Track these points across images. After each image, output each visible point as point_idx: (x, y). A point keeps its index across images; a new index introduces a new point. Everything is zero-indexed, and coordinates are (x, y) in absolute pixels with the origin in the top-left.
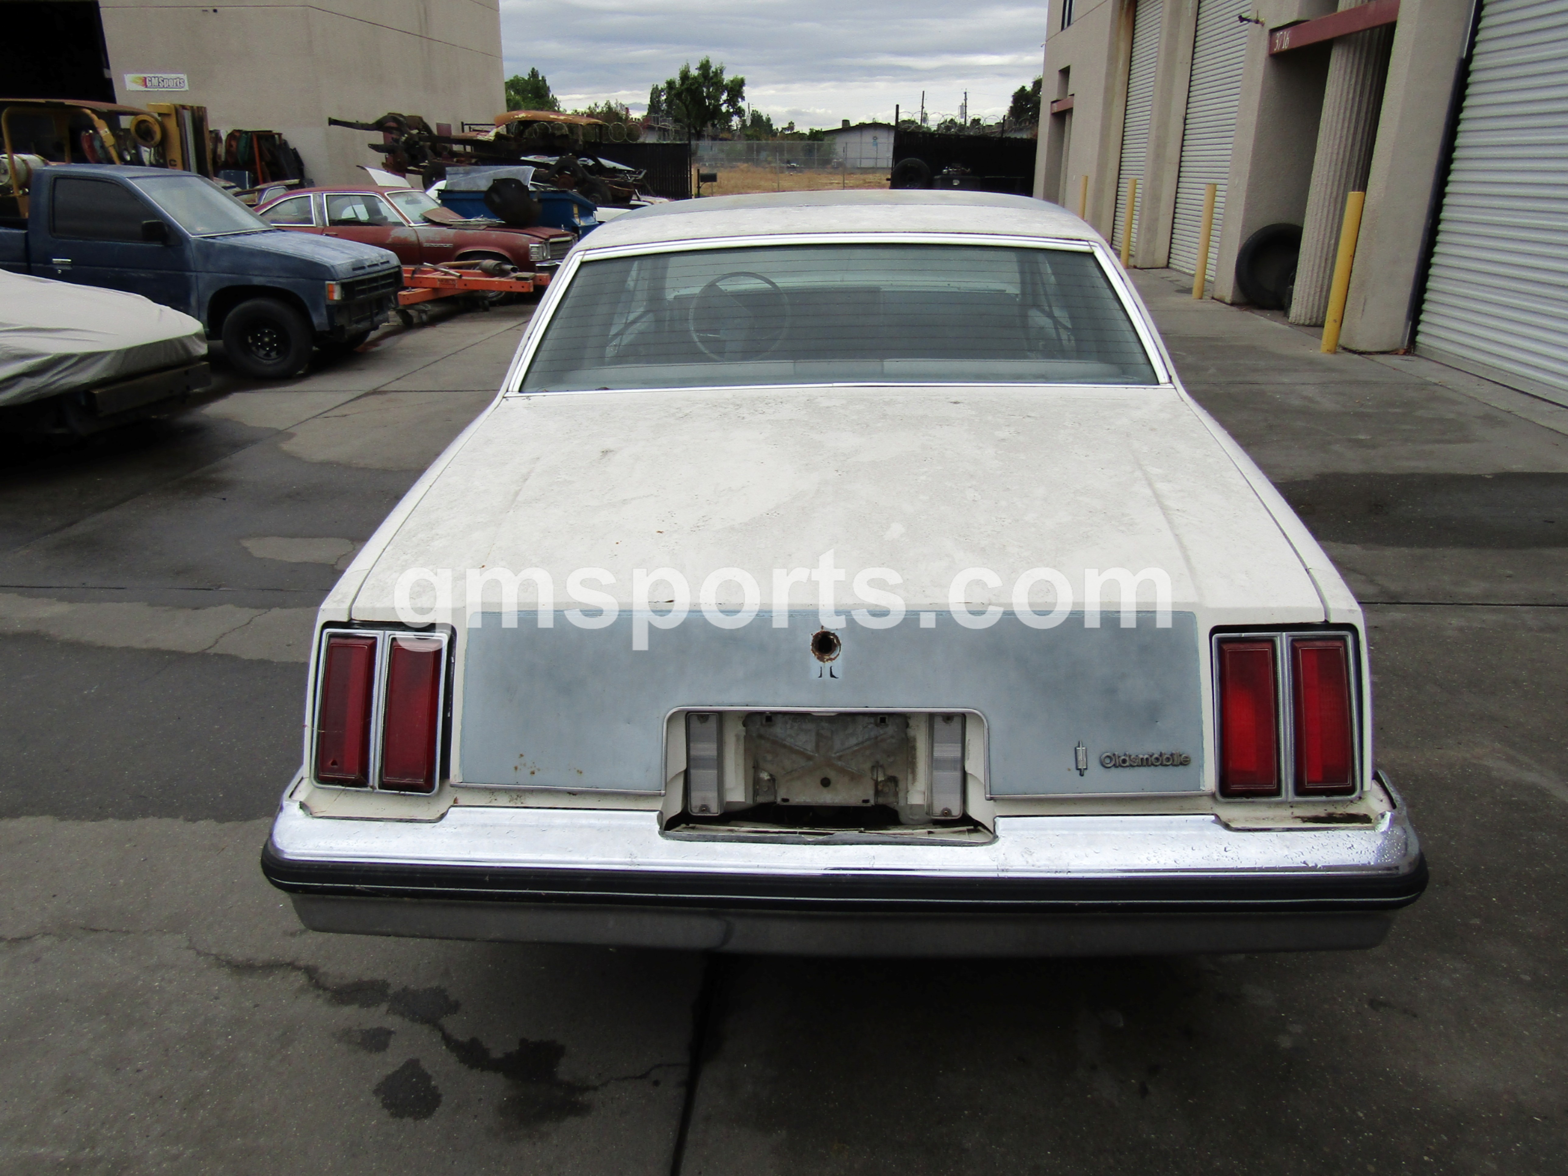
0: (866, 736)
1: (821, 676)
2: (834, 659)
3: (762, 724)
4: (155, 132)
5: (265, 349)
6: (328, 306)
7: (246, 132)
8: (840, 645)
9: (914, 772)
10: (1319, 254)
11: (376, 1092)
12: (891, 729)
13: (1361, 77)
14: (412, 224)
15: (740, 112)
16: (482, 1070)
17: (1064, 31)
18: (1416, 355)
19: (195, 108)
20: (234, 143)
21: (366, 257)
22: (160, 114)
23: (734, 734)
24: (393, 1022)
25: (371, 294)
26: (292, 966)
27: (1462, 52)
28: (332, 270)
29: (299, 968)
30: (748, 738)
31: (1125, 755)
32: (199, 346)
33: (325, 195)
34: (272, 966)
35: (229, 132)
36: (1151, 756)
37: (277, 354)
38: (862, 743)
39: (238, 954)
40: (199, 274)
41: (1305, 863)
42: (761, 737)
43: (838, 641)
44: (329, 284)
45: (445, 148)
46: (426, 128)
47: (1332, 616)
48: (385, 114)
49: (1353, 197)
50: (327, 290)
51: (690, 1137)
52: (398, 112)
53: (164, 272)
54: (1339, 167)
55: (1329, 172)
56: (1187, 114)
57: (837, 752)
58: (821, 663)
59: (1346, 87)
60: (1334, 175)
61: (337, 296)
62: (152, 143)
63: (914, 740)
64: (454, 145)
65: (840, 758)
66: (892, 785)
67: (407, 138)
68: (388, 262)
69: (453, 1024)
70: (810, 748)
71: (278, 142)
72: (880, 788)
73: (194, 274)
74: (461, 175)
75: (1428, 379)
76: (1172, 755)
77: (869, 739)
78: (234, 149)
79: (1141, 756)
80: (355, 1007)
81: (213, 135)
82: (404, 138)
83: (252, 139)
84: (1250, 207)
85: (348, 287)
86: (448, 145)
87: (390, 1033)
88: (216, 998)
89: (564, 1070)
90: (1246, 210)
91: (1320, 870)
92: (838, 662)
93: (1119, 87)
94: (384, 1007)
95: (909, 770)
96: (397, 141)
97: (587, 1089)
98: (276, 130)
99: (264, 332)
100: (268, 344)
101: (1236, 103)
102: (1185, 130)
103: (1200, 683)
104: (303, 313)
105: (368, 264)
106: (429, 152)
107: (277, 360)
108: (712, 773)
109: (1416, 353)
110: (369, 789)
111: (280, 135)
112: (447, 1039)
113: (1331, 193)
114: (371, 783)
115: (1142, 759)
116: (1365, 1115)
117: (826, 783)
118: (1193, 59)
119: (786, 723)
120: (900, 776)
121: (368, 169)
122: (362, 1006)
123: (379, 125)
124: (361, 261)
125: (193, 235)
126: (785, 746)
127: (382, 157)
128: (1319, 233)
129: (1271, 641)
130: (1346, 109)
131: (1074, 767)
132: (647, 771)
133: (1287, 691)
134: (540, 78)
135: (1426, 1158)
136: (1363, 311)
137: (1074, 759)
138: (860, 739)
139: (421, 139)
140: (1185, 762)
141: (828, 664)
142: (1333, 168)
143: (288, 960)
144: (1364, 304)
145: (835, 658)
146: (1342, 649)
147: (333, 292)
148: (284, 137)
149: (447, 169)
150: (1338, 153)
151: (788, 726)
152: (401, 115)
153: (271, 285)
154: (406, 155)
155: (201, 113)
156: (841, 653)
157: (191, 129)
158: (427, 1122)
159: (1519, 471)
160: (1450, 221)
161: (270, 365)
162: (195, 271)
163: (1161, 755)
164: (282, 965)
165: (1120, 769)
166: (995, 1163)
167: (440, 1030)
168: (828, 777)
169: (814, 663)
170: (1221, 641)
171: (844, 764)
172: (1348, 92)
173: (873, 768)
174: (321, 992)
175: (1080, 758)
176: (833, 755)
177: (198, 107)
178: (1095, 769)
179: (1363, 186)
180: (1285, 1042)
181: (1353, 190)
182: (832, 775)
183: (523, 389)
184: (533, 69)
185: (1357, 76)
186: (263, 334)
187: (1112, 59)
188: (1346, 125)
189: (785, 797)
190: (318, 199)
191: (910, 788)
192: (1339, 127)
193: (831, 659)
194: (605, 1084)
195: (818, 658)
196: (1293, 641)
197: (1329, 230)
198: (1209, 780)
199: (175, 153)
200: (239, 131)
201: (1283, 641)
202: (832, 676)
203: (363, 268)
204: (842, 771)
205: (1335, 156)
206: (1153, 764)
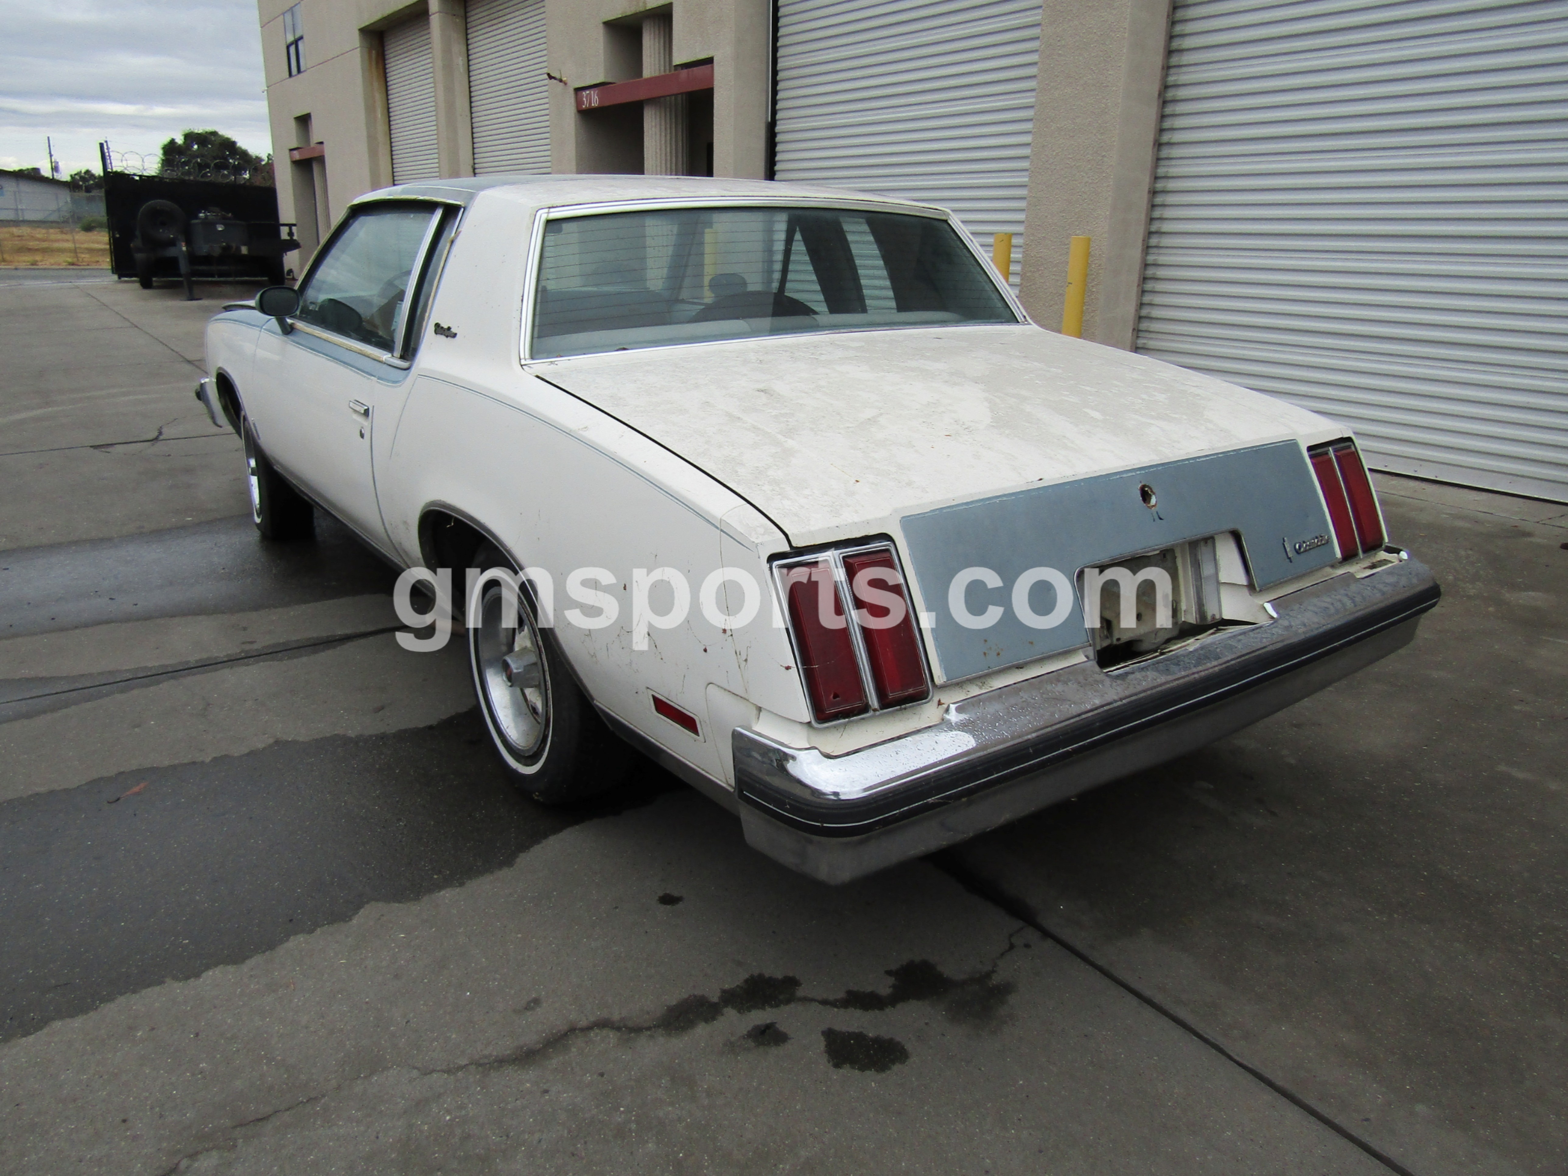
1: (1154, 520)
8: (1154, 494)
9: (1180, 596)
11: (837, 1066)
12: (1170, 560)
16: (893, 1006)
26: (578, 1030)
27: (767, 117)
29: (589, 1028)
31: (1304, 543)
36: (1313, 541)
39: (496, 1050)
43: (1152, 491)
56: (474, 164)
58: (1150, 510)
63: (1178, 568)
69: (814, 992)
76: (1320, 538)
79: (1310, 542)
80: (703, 1025)
92: (1159, 507)
93: (381, 137)
94: (730, 1012)
97: (988, 975)
110: (871, 713)
112: (827, 1003)
114: (872, 707)
115: (1311, 544)
118: (471, 112)
122: (707, 1021)
129: (1328, 454)
131: (1286, 557)
133: (1343, 485)
137: (1285, 551)
140: (1326, 541)
141: (1154, 510)
143: (565, 1028)
145: (1156, 504)
156: (1157, 500)
163: (1316, 539)
167: (810, 1001)
169: (1146, 510)
175: (1288, 549)
178: (1295, 556)
183: (534, 355)
187: (370, 109)
189: (1118, 637)
191: (1181, 608)
193: (1154, 506)
194: (995, 966)
195: (1147, 507)
196: (1334, 452)
198: (1338, 551)
201: (1331, 453)
202: (1160, 518)
206: (1316, 546)
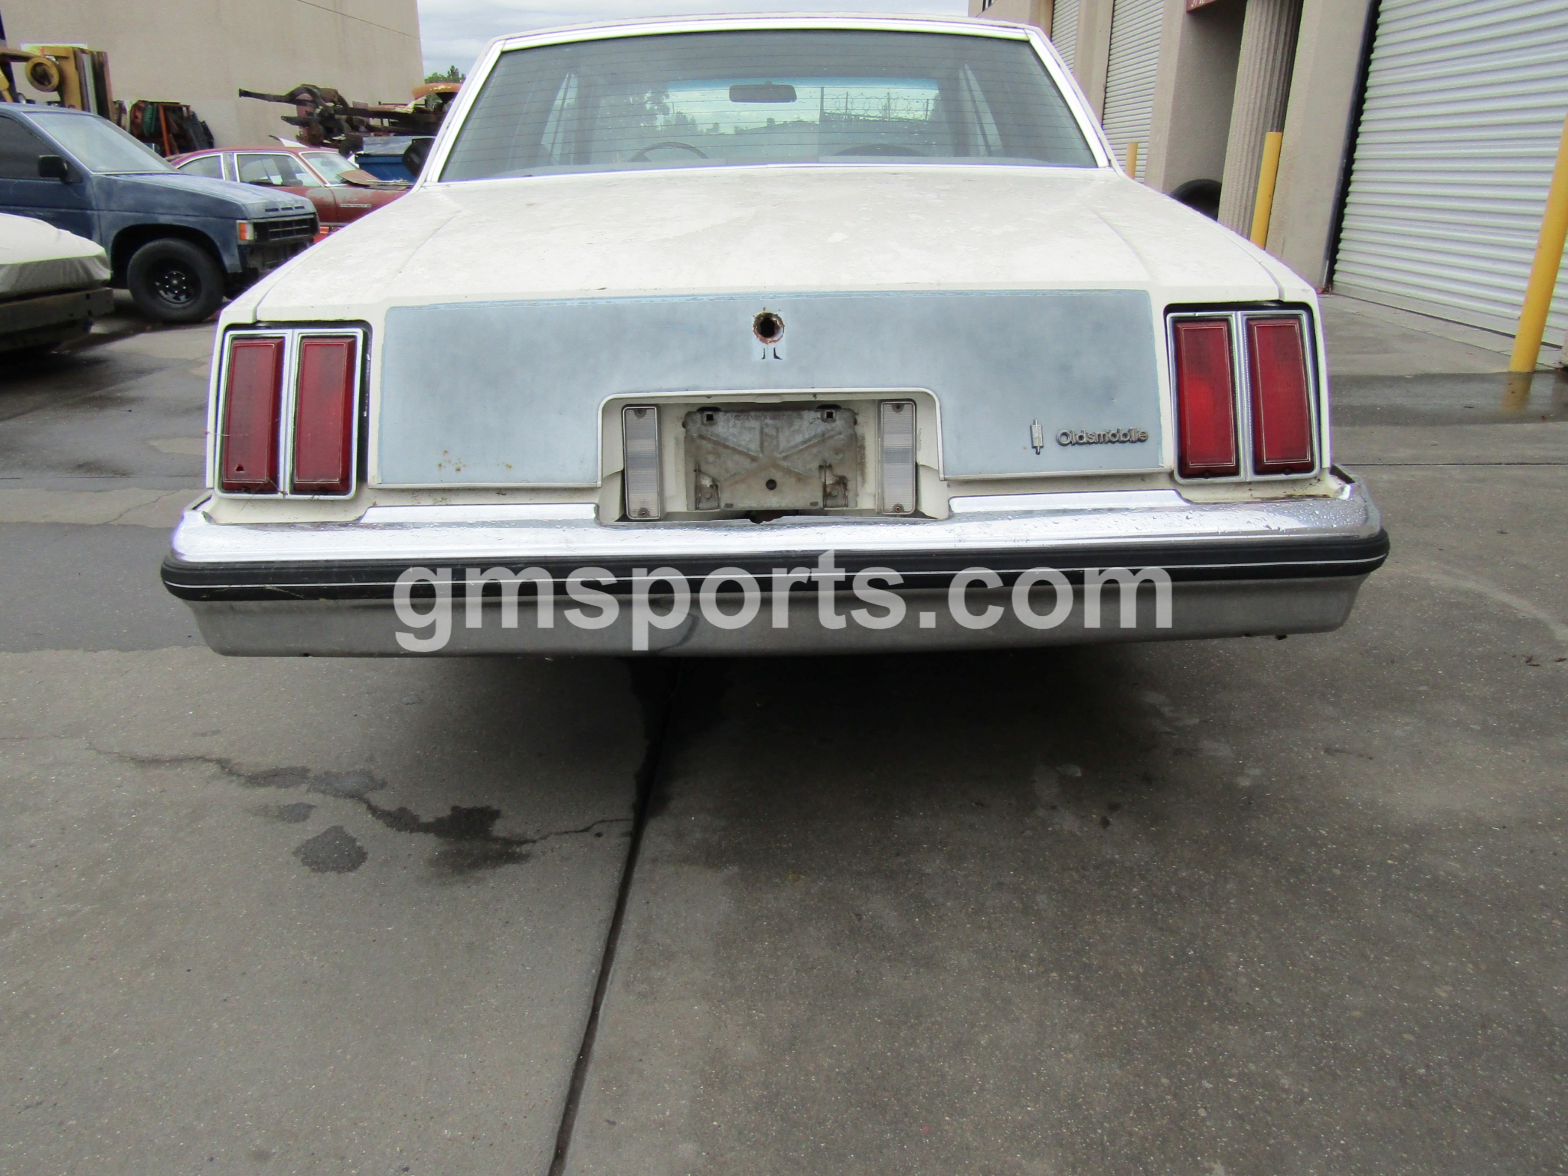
0: (813, 433)
1: (764, 358)
2: (777, 341)
3: (703, 423)
4: (52, 76)
5: (173, 293)
6: (239, 246)
7: (152, 103)
8: (784, 326)
9: (863, 474)
10: (1238, 204)
11: (296, 853)
12: (840, 422)
13: (1276, 26)
14: (328, 185)
15: (665, 111)
16: (411, 832)
17: (985, 11)
18: (1333, 294)
19: (95, 53)
20: (139, 115)
21: (279, 200)
22: (57, 58)
23: (674, 432)
24: (313, 798)
25: (286, 238)
26: (203, 759)
28: (244, 209)
29: (210, 761)
30: (689, 439)
31: (1082, 431)
32: (101, 269)
33: (235, 155)
34: (181, 760)
35: (134, 102)
36: (1108, 433)
37: (187, 297)
38: (810, 440)
39: (142, 751)
40: (101, 213)
41: (1267, 526)
42: (701, 437)
43: (781, 322)
44: (240, 224)
45: (362, 122)
46: (342, 101)
47: (1286, 295)
48: (299, 86)
49: (1271, 137)
50: (238, 230)
51: (636, 875)
52: (312, 84)
53: (63, 210)
54: (1256, 116)
55: (1246, 122)
56: (1107, 82)
57: (783, 451)
58: (764, 345)
59: (1261, 36)
60: (1252, 125)
61: (249, 235)
62: (50, 86)
63: (863, 438)
64: (371, 119)
65: (785, 458)
66: (840, 488)
67: (322, 110)
68: (302, 207)
69: (380, 799)
70: (754, 447)
71: (185, 114)
72: (828, 490)
73: (95, 213)
74: (380, 145)
75: (1347, 310)
76: (1130, 431)
77: (815, 436)
78: (139, 120)
79: (1098, 433)
80: (273, 788)
81: (117, 106)
82: (318, 111)
83: (158, 111)
84: (1171, 163)
85: (259, 228)
86: (365, 119)
87: (310, 807)
88: (119, 786)
89: (499, 829)
90: (1167, 166)
91: (1282, 533)
92: (781, 343)
94: (304, 787)
95: (859, 472)
96: (310, 114)
97: (526, 842)
98: (183, 102)
99: (173, 274)
100: (176, 287)
101: (1155, 67)
102: (1105, 98)
103: (1156, 360)
104: (214, 254)
105: (282, 207)
106: (346, 126)
107: (188, 303)
108: (652, 473)
109: (1334, 292)
110: (279, 496)
111: (188, 107)
112: (373, 809)
113: (1250, 142)
114: (281, 488)
115: (1099, 435)
116: (1327, 832)
117: (771, 485)
118: (1112, 28)
119: (728, 420)
120: (849, 475)
121: (282, 139)
122: (279, 787)
123: (292, 98)
124: (274, 203)
125: (94, 171)
126: (727, 447)
127: (297, 130)
128: (1238, 183)
129: (1226, 320)
130: (1261, 59)
131: (1030, 446)
132: (582, 462)
133: (1243, 372)
134: (460, 76)
135: (1390, 862)
136: (1283, 251)
137: (1030, 437)
138: (807, 436)
139: (336, 112)
140: (1142, 439)
141: (772, 346)
142: (1250, 118)
143: (198, 755)
144: (1284, 244)
145: (779, 339)
146: (1297, 326)
147: (243, 231)
148: (191, 109)
149: (364, 139)
150: (1255, 103)
151: (731, 424)
152: (315, 87)
153: (177, 224)
154: (321, 127)
155: (101, 58)
156: (784, 335)
157: (91, 75)
158: (352, 874)
159: (1438, 372)
160: (1363, 159)
161: (178, 309)
162: (98, 210)
163: (1118, 431)
164: (192, 759)
165: (1077, 446)
166: (957, 883)
167: (365, 802)
168: (773, 478)
169: (756, 343)
170: (1176, 321)
171: (789, 464)
172: (1263, 43)
173: (821, 467)
174: (234, 778)
175: (1036, 435)
176: (779, 456)
177: (98, 53)
178: (1051, 449)
179: (1280, 127)
180: (1244, 782)
181: (1271, 131)
182: (777, 476)
183: (443, 179)
184: (453, 67)
185: (1272, 26)
186: (172, 276)
188: (1262, 74)
189: (729, 502)
190: (228, 158)
191: (859, 491)
192: (1256, 76)
193: (774, 341)
194: (545, 838)
195: (761, 340)
196: (1248, 320)
197: (1247, 180)
198: (1168, 458)
199: (74, 96)
200: (144, 102)
201: (1237, 319)
202: (776, 357)
203: (277, 210)
204: (788, 472)
205: (1251, 106)
206: (1110, 441)
